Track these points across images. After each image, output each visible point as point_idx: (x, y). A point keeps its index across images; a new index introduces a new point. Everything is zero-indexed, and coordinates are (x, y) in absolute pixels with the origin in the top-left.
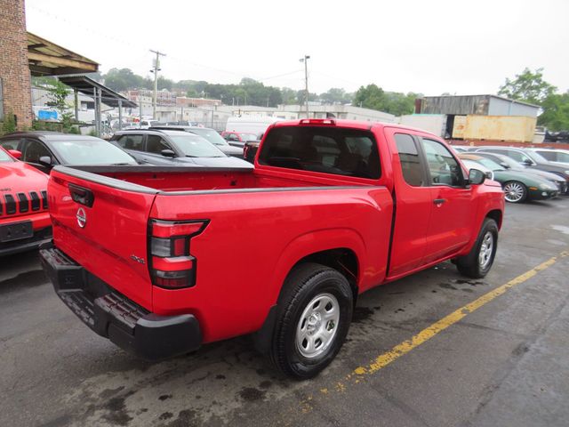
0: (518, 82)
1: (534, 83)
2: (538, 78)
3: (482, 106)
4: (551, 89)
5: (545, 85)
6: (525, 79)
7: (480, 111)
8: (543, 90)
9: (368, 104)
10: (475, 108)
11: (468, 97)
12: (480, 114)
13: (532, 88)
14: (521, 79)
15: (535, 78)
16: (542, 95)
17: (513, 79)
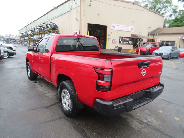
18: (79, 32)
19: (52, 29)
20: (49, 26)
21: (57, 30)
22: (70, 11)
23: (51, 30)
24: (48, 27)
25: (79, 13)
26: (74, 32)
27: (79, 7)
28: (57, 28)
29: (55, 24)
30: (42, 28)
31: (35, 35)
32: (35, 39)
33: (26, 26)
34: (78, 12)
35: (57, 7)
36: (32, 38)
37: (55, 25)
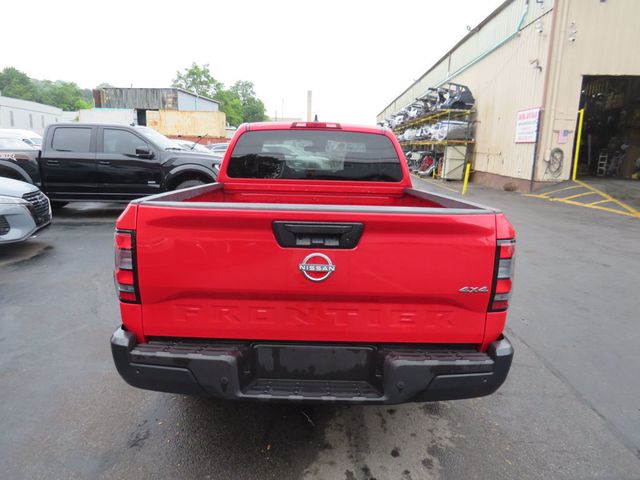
0: (189, 76)
1: (203, 79)
2: (205, 73)
3: (170, 100)
4: (218, 86)
5: (213, 81)
6: (194, 73)
7: (170, 106)
8: (212, 85)
9: (10, 93)
10: (164, 103)
11: (154, 90)
12: (169, 109)
13: (202, 83)
14: (191, 73)
15: (203, 72)
16: (211, 91)
17: (184, 73)
18: (540, 113)
19: (452, 107)
20: (447, 96)
21: (469, 107)
22: (517, 35)
23: (449, 111)
24: (442, 99)
25: (548, 38)
26: (521, 113)
27: (551, 15)
28: (473, 101)
29: (466, 88)
30: (429, 104)
31: (409, 127)
32: (405, 141)
33: (395, 101)
34: (545, 36)
35: (480, 27)
36: (400, 137)
37: (464, 90)
